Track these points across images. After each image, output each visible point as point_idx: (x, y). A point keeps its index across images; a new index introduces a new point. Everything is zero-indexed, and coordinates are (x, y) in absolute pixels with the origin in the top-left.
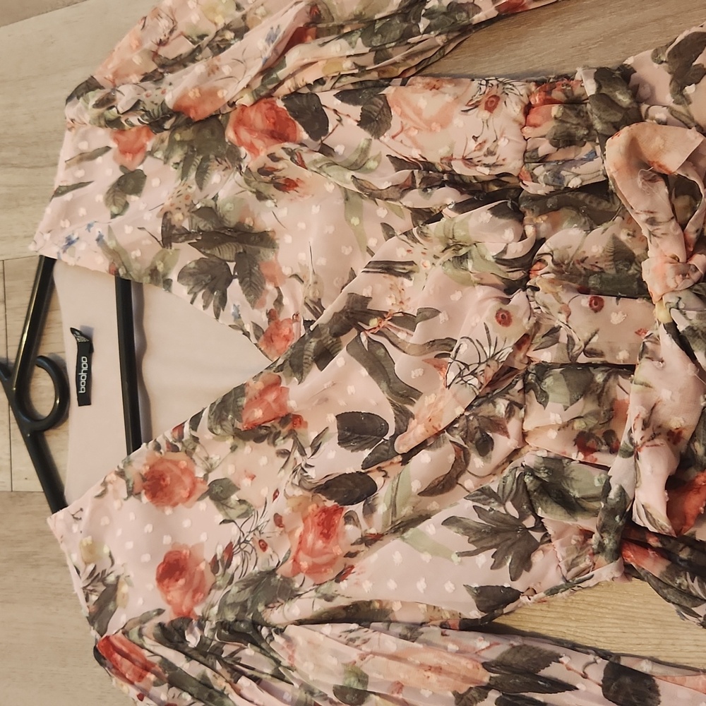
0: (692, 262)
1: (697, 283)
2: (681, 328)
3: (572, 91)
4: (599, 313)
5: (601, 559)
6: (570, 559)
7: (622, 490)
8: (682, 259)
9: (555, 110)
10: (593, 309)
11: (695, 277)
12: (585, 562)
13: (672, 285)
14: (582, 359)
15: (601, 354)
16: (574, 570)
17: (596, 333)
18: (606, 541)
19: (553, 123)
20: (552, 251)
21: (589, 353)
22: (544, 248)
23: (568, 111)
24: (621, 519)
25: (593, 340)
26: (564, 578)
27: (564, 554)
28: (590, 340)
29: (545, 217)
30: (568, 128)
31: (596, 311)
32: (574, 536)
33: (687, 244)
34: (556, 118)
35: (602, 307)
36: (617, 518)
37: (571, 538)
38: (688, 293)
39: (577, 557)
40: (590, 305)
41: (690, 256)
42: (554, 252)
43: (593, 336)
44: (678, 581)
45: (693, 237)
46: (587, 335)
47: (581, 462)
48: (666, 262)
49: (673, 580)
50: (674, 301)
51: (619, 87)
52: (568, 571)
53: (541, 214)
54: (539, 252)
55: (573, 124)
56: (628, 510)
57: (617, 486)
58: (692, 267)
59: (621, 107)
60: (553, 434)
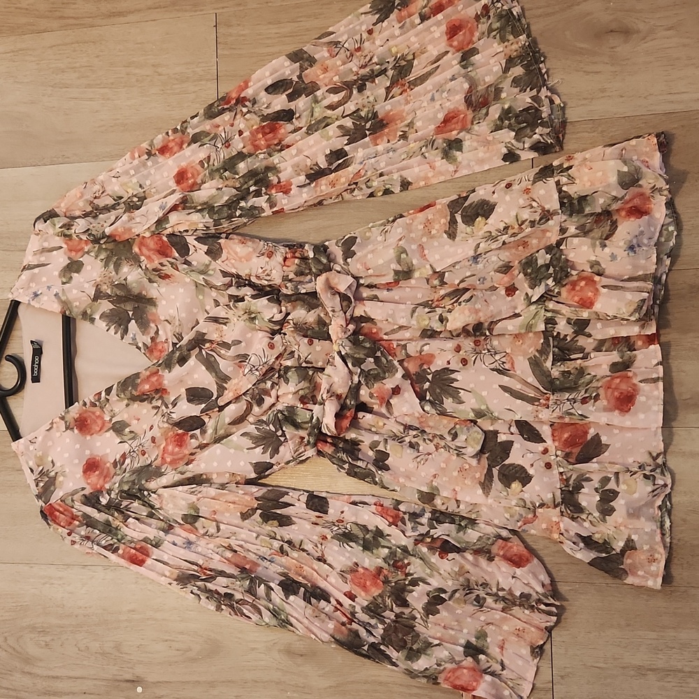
0: (348, 327)
1: (350, 336)
2: (343, 353)
3: (304, 254)
4: (311, 346)
5: (308, 447)
6: (296, 448)
7: (318, 419)
8: (344, 326)
9: (297, 261)
10: (309, 344)
11: (349, 333)
12: (302, 449)
13: (340, 336)
14: (304, 365)
15: (312, 363)
16: (297, 453)
17: (310, 354)
18: (311, 440)
19: (295, 266)
20: (293, 319)
21: (306, 362)
22: (289, 317)
23: (302, 262)
24: (317, 430)
25: (308, 357)
26: (292, 456)
27: (293, 447)
29: (290, 304)
30: (301, 269)
33: (346, 320)
34: (297, 264)
35: (313, 343)
36: (315, 430)
37: (296, 440)
38: (346, 340)
40: (308, 342)
41: (347, 325)
45: (349, 317)
46: (306, 355)
47: (301, 408)
48: (338, 327)
49: (336, 455)
50: (341, 342)
51: (322, 255)
52: (294, 453)
53: (288, 302)
54: (287, 319)
55: (303, 268)
56: (320, 427)
57: (316, 417)
58: (348, 329)
59: (323, 264)
60: (290, 396)
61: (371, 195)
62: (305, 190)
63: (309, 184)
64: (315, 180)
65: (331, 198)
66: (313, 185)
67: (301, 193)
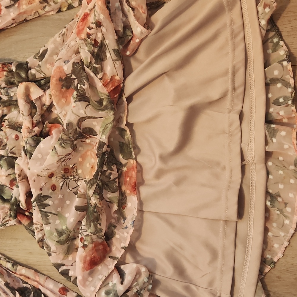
0: (34, 129)
1: (33, 136)
2: (25, 148)
3: (10, 68)
4: (17, 141)
5: (11, 218)
6: (4, 217)
7: (15, 198)
8: (31, 128)
9: (5, 73)
10: (16, 139)
11: (33, 134)
12: (7, 219)
13: (26, 136)
14: (10, 155)
15: (15, 154)
16: (4, 220)
17: (14, 147)
18: (11, 214)
19: (5, 77)
20: (8, 119)
22: (6, 118)
23: (9, 73)
24: (15, 207)
25: (13, 149)
26: (1, 222)
27: (2, 215)
28: (12, 149)
29: (6, 108)
30: (8, 79)
31: (16, 140)
32: (7, 210)
33: (33, 124)
34: (5, 76)
35: (18, 139)
36: (14, 207)
37: (5, 210)
38: (30, 138)
39: (6, 216)
40: (15, 138)
41: (33, 127)
42: (9, 119)
43: (13, 148)
44: (31, 228)
45: (35, 122)
46: (11, 147)
47: (9, 188)
48: (25, 128)
49: (29, 227)
50: (26, 140)
51: (23, 71)
52: (3, 220)
53: (4, 107)
54: (4, 118)
55: (10, 77)
56: (18, 204)
57: (14, 197)
58: (33, 131)
59: (22, 78)
60: (4, 178)
61: (59, 11)
62: (11, 10)
63: (14, 5)
64: (17, 1)
65: (31, 15)
66: (16, 5)
67: (9, 13)
